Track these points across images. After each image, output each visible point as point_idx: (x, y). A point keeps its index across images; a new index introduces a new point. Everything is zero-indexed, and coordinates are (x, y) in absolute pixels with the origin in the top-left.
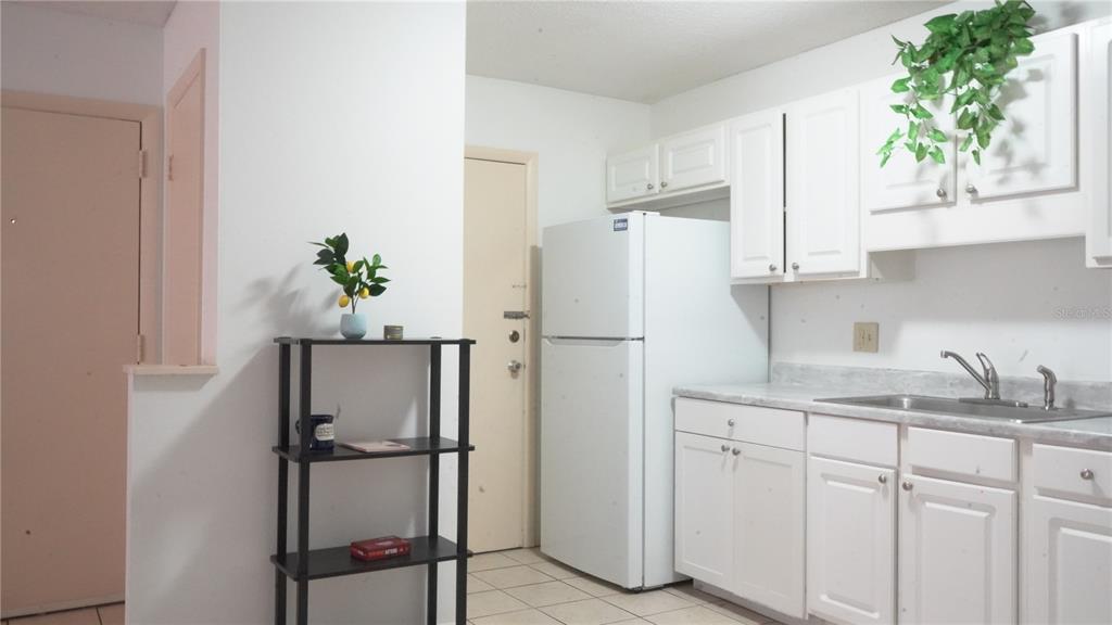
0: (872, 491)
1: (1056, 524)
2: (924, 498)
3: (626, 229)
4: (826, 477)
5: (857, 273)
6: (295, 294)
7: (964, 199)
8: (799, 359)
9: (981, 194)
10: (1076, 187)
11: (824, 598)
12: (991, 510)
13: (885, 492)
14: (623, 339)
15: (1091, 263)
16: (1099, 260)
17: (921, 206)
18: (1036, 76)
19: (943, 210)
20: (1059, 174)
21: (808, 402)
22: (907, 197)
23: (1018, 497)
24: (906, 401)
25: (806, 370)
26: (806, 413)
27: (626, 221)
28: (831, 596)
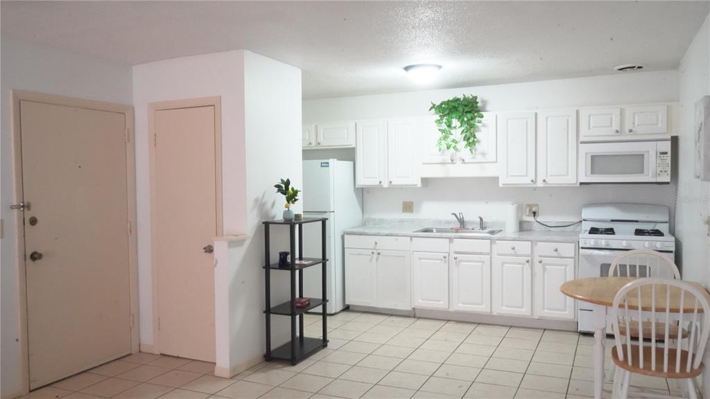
0: (439, 261)
1: (503, 263)
2: (460, 261)
3: (328, 166)
4: (420, 259)
5: (416, 185)
6: (264, 203)
7: (459, 163)
8: (377, 216)
9: (466, 161)
10: (496, 162)
11: (420, 301)
12: (483, 262)
13: (445, 261)
14: (325, 212)
15: (501, 185)
16: (503, 185)
17: (443, 163)
18: (484, 126)
19: (452, 165)
20: (491, 157)
21: (410, 233)
22: (439, 159)
23: (491, 258)
24: (434, 230)
25: (381, 221)
26: (411, 237)
27: (328, 163)
28: (423, 300)
